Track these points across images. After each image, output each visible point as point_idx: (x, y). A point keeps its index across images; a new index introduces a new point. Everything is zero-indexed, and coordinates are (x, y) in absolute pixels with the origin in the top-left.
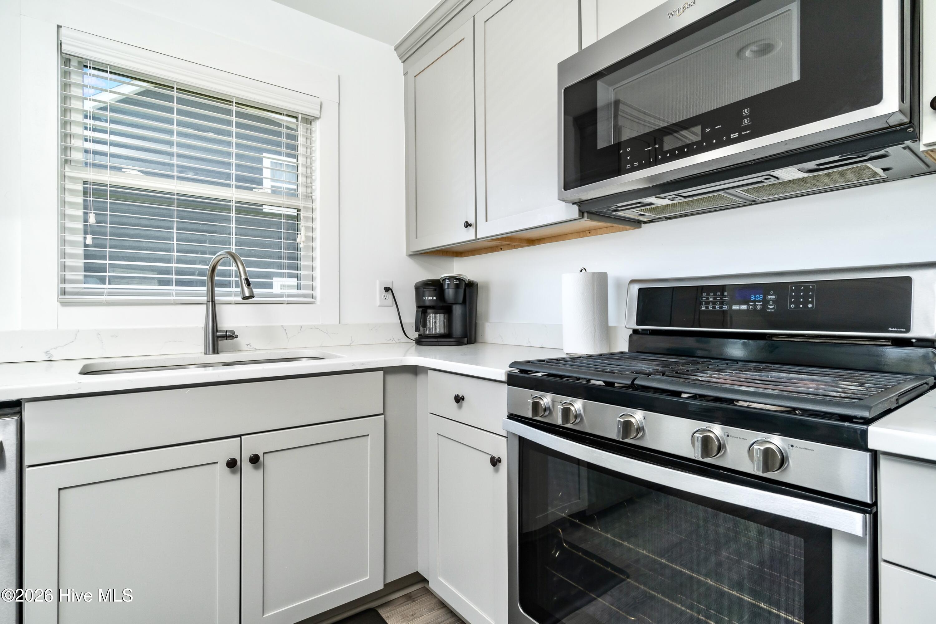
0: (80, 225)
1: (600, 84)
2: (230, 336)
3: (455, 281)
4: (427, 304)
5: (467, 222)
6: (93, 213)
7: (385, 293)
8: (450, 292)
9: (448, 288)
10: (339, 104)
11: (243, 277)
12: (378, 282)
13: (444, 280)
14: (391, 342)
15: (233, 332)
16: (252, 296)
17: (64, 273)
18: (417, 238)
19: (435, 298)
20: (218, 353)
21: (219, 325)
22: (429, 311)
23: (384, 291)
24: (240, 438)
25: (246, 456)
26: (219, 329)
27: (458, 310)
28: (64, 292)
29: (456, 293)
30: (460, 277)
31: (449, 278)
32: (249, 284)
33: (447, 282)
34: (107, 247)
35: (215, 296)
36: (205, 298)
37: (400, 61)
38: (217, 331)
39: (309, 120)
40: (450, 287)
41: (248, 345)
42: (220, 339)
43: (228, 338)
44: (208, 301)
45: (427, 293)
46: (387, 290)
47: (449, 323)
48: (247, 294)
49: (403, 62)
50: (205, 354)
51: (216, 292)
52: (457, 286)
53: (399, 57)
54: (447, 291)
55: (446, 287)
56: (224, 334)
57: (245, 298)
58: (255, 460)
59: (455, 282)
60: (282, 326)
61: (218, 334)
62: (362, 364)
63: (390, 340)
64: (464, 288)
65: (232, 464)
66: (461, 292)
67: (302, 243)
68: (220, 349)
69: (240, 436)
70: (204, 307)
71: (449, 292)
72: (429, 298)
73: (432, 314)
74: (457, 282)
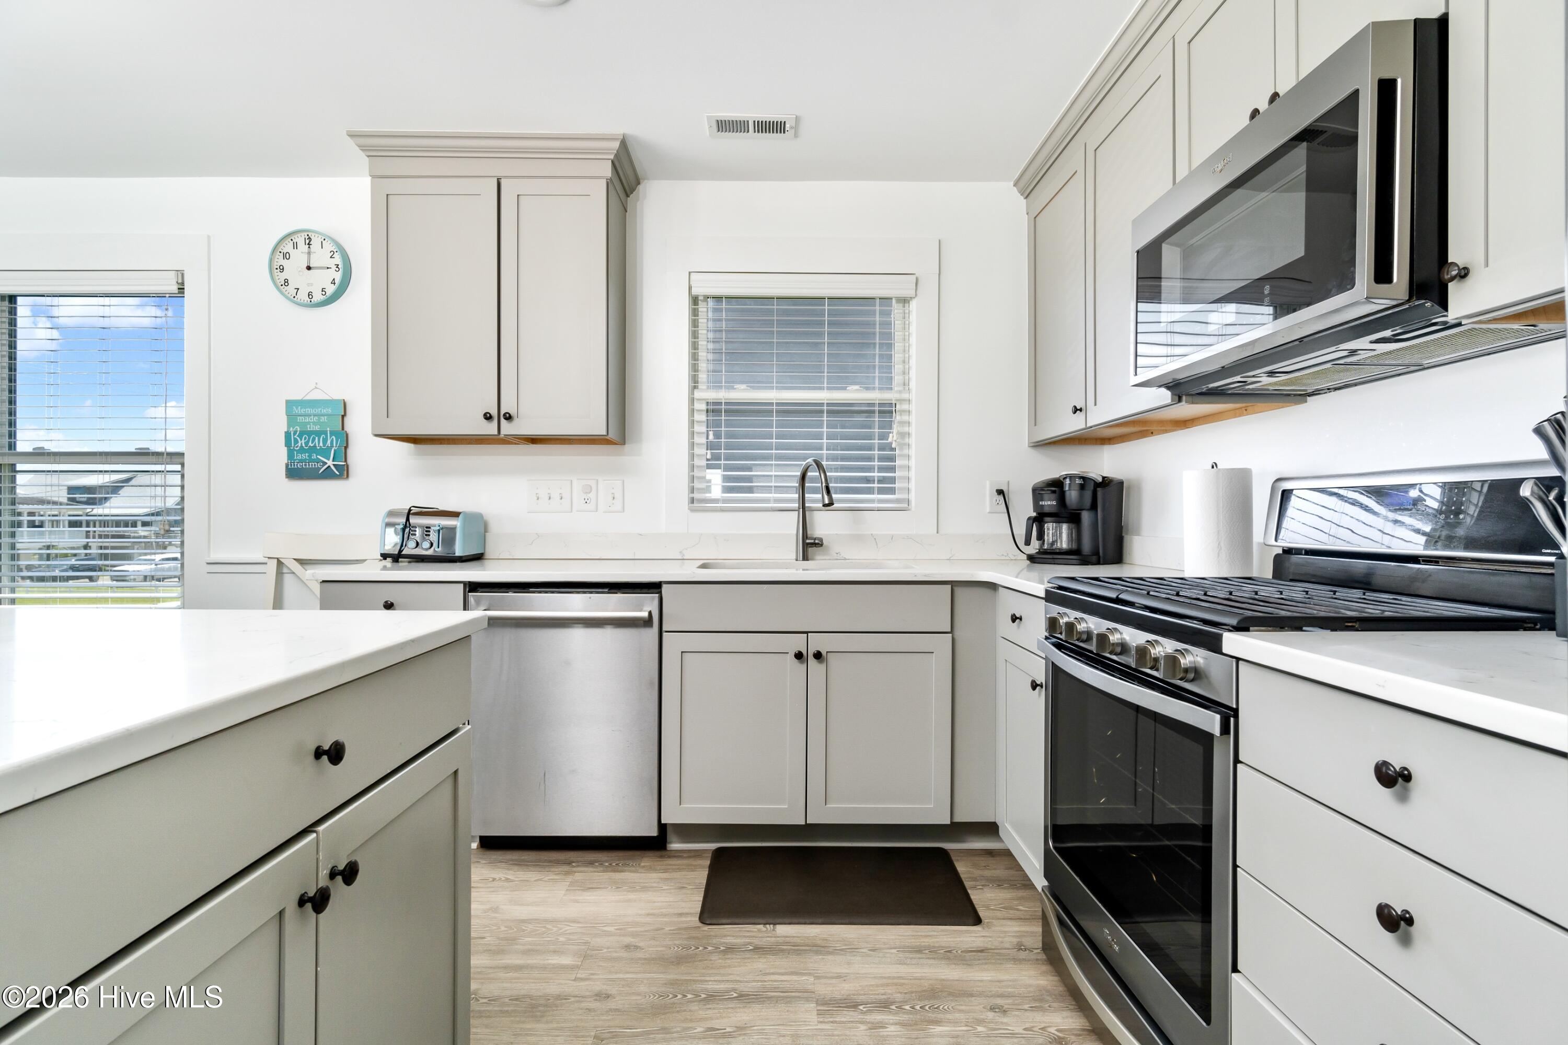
0: (704, 440)
1: (1165, 247)
2: (819, 544)
3: (1077, 480)
4: (1047, 510)
5: (1075, 407)
6: (712, 430)
7: (997, 496)
8: (1072, 495)
9: (1070, 490)
10: (939, 275)
11: (824, 485)
12: (988, 483)
13: (1065, 478)
14: (1003, 558)
15: (821, 540)
16: (831, 504)
17: (693, 485)
18: (1035, 425)
19: (1054, 503)
20: (807, 560)
21: (809, 532)
22: (1047, 519)
23: (996, 494)
24: (806, 635)
25: (812, 651)
26: (809, 536)
27: (1086, 517)
28: (692, 501)
29: (1081, 497)
30: (1085, 475)
31: (1072, 477)
32: (828, 492)
33: (1068, 481)
34: (721, 459)
35: (806, 502)
36: (797, 505)
37: (1022, 198)
38: (807, 538)
39: (904, 301)
40: (1072, 489)
41: (837, 554)
42: (809, 546)
43: (817, 546)
44: (799, 508)
45: (1046, 496)
46: (1000, 492)
47: (1077, 537)
48: (827, 502)
49: (1026, 198)
50: (797, 560)
51: (806, 498)
52: (1082, 487)
53: (1019, 193)
54: (1067, 494)
55: (1067, 488)
56: (813, 541)
57: (824, 505)
58: (818, 656)
59: (1077, 482)
60: (872, 534)
61: (808, 541)
62: (925, 576)
63: (1003, 555)
64: (1092, 488)
65: (799, 656)
66: (1088, 494)
67: (894, 443)
68: (810, 557)
69: (807, 633)
70: (795, 515)
71: (1070, 494)
72: (1049, 503)
73: (1051, 524)
74: (1081, 481)
